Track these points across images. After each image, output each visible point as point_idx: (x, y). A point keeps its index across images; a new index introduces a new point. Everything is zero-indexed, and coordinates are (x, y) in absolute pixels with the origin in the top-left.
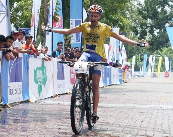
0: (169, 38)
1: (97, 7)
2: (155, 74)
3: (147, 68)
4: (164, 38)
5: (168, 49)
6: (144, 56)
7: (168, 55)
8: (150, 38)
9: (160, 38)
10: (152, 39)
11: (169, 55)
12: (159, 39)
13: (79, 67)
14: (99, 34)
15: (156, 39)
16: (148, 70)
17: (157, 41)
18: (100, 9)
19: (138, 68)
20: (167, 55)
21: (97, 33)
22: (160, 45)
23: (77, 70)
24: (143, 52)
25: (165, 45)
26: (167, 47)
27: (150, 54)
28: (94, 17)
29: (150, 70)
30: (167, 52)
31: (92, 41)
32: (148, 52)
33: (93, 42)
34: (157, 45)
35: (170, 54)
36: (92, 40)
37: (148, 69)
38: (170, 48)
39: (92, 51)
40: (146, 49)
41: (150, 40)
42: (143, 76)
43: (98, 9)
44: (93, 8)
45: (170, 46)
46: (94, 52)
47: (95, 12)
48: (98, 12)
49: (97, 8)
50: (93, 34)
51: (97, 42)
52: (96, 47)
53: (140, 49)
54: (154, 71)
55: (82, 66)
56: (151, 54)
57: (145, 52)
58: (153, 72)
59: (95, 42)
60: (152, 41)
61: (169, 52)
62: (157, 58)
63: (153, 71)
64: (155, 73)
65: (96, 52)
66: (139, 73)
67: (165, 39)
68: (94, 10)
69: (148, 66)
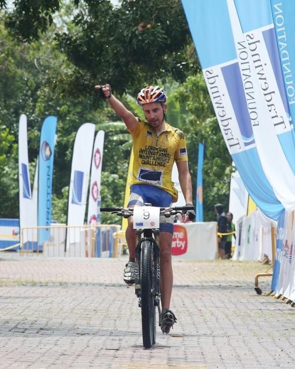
0: (187, 23)
1: (152, 90)
2: (106, 235)
3: (60, 203)
4: (158, 19)
5: (182, 89)
6: (40, 130)
7: (184, 122)
8: (77, 21)
9: (136, 22)
10: (91, 27)
11: (192, 123)
12: (129, 26)
13: (144, 218)
14: (169, 150)
15: (111, 30)
16: (66, 213)
17: (120, 40)
18: (158, 92)
19: (8, 199)
20: (179, 122)
21: (165, 148)
22: (138, 62)
23: (141, 224)
24: (40, 105)
25: (164, 64)
26: (180, 77)
27: (76, 118)
28: (152, 112)
29: (76, 212)
30: (178, 105)
31: (154, 163)
32: (64, 108)
33: (155, 165)
34: (117, 66)
35: (192, 117)
36: (154, 161)
37: (66, 205)
38: (195, 84)
39: (153, 182)
40: (53, 90)
41: (77, 32)
42: (36, 249)
43: (154, 94)
44: (143, 95)
45: (197, 69)
46: (158, 185)
47: (151, 103)
48: (158, 100)
49: (152, 93)
50: (157, 149)
51: (164, 166)
52: (162, 176)
53: (20, 88)
54: (104, 221)
55: (149, 215)
56: (83, 120)
57: (48, 108)
58: (94, 225)
59: (160, 165)
60: (89, 42)
61: (190, 104)
62: (122, 142)
63: (94, 218)
64: (105, 227)
65: (162, 186)
66: (16, 229)
67: (168, 30)
68: (147, 99)
69: (64, 190)
